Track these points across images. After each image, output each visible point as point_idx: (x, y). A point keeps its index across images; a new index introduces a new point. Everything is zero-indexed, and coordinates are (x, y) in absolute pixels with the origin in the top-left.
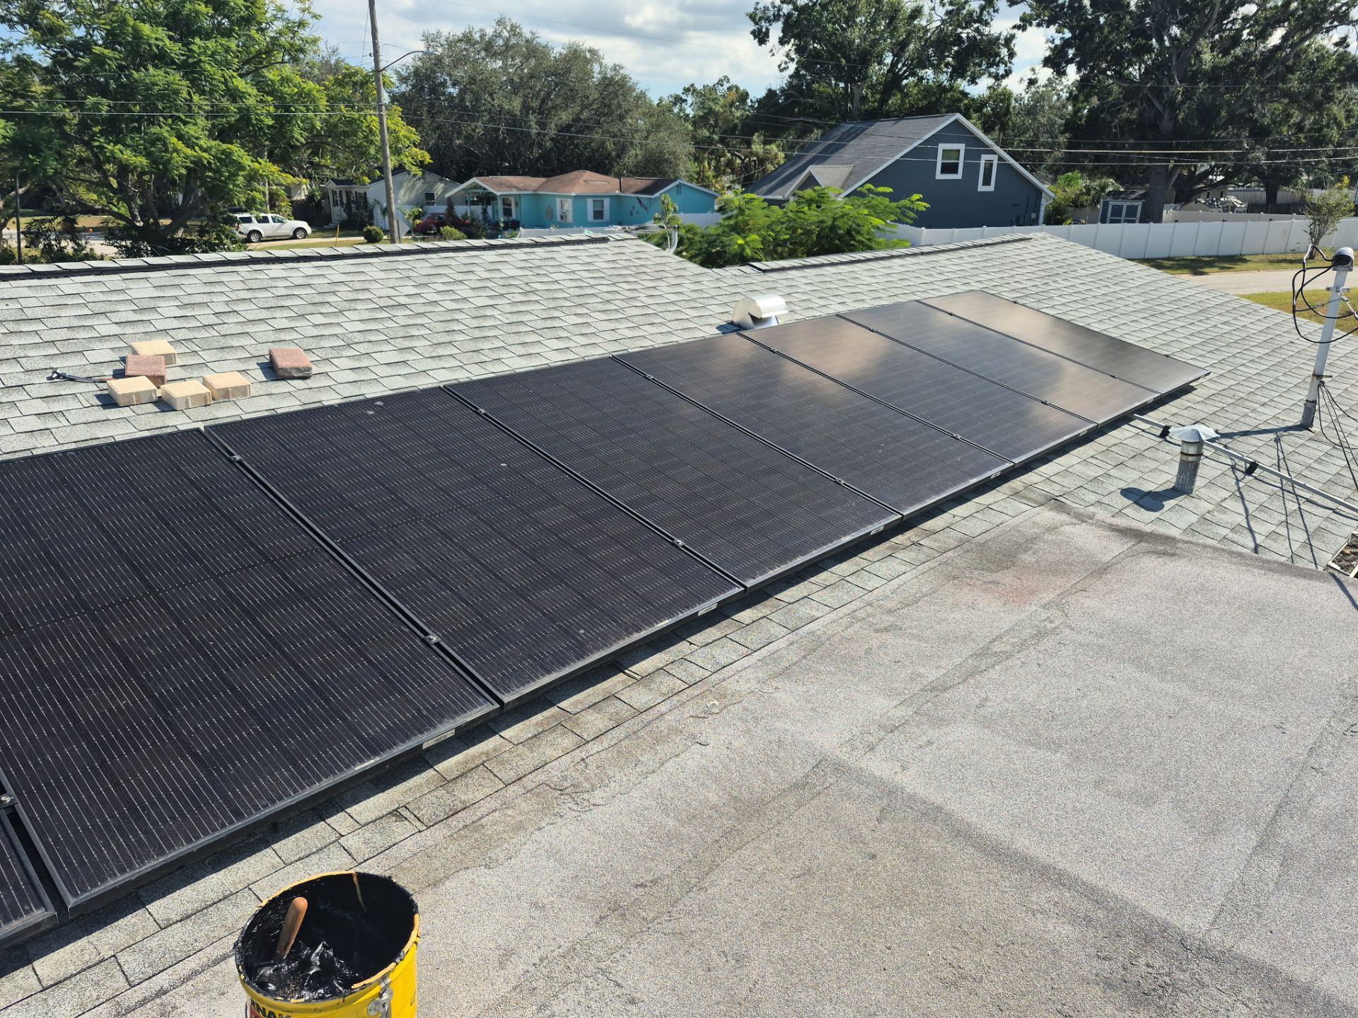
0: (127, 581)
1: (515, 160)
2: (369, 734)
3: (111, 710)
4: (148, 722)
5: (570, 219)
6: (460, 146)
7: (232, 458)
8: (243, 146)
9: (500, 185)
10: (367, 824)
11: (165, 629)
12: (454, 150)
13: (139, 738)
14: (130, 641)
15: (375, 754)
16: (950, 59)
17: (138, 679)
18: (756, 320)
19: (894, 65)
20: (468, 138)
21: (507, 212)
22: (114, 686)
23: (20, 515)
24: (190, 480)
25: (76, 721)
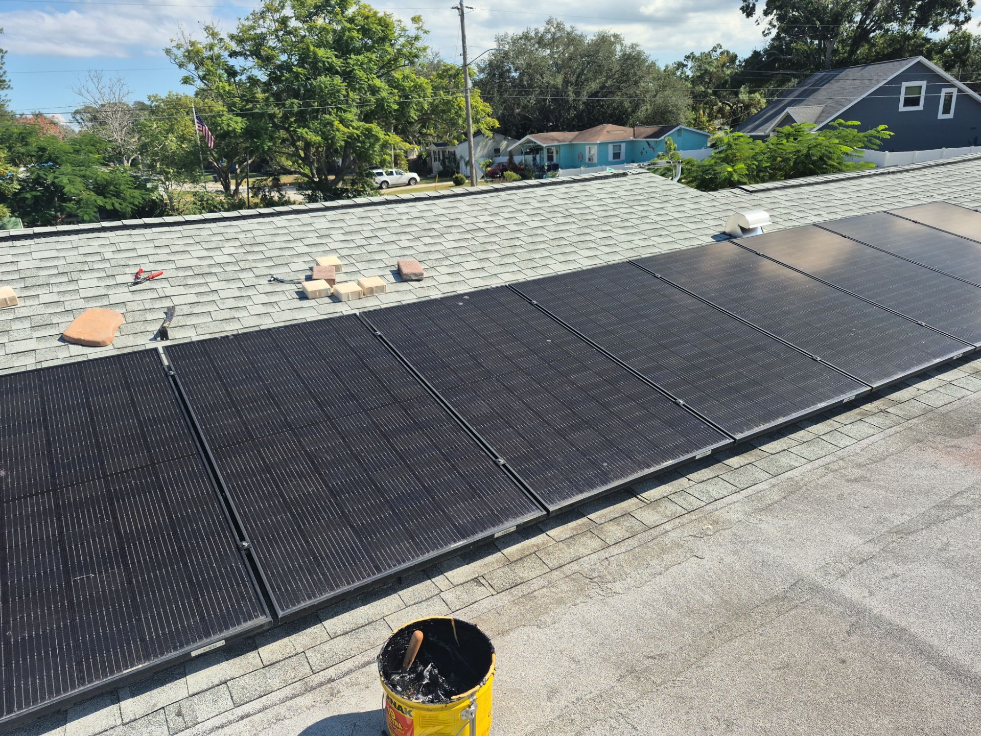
0: (314, 411)
1: (557, 121)
2: (459, 524)
3: (304, 494)
4: (326, 503)
5: (595, 160)
6: (519, 114)
7: (375, 333)
8: (379, 124)
9: (546, 139)
10: (458, 585)
11: (336, 444)
12: (515, 117)
13: (320, 513)
14: (315, 449)
15: (464, 537)
16: (914, 13)
17: (320, 474)
18: (744, 230)
19: (862, 22)
20: (525, 107)
21: (550, 158)
22: (305, 478)
23: (254, 367)
24: (350, 347)
25: (284, 499)
